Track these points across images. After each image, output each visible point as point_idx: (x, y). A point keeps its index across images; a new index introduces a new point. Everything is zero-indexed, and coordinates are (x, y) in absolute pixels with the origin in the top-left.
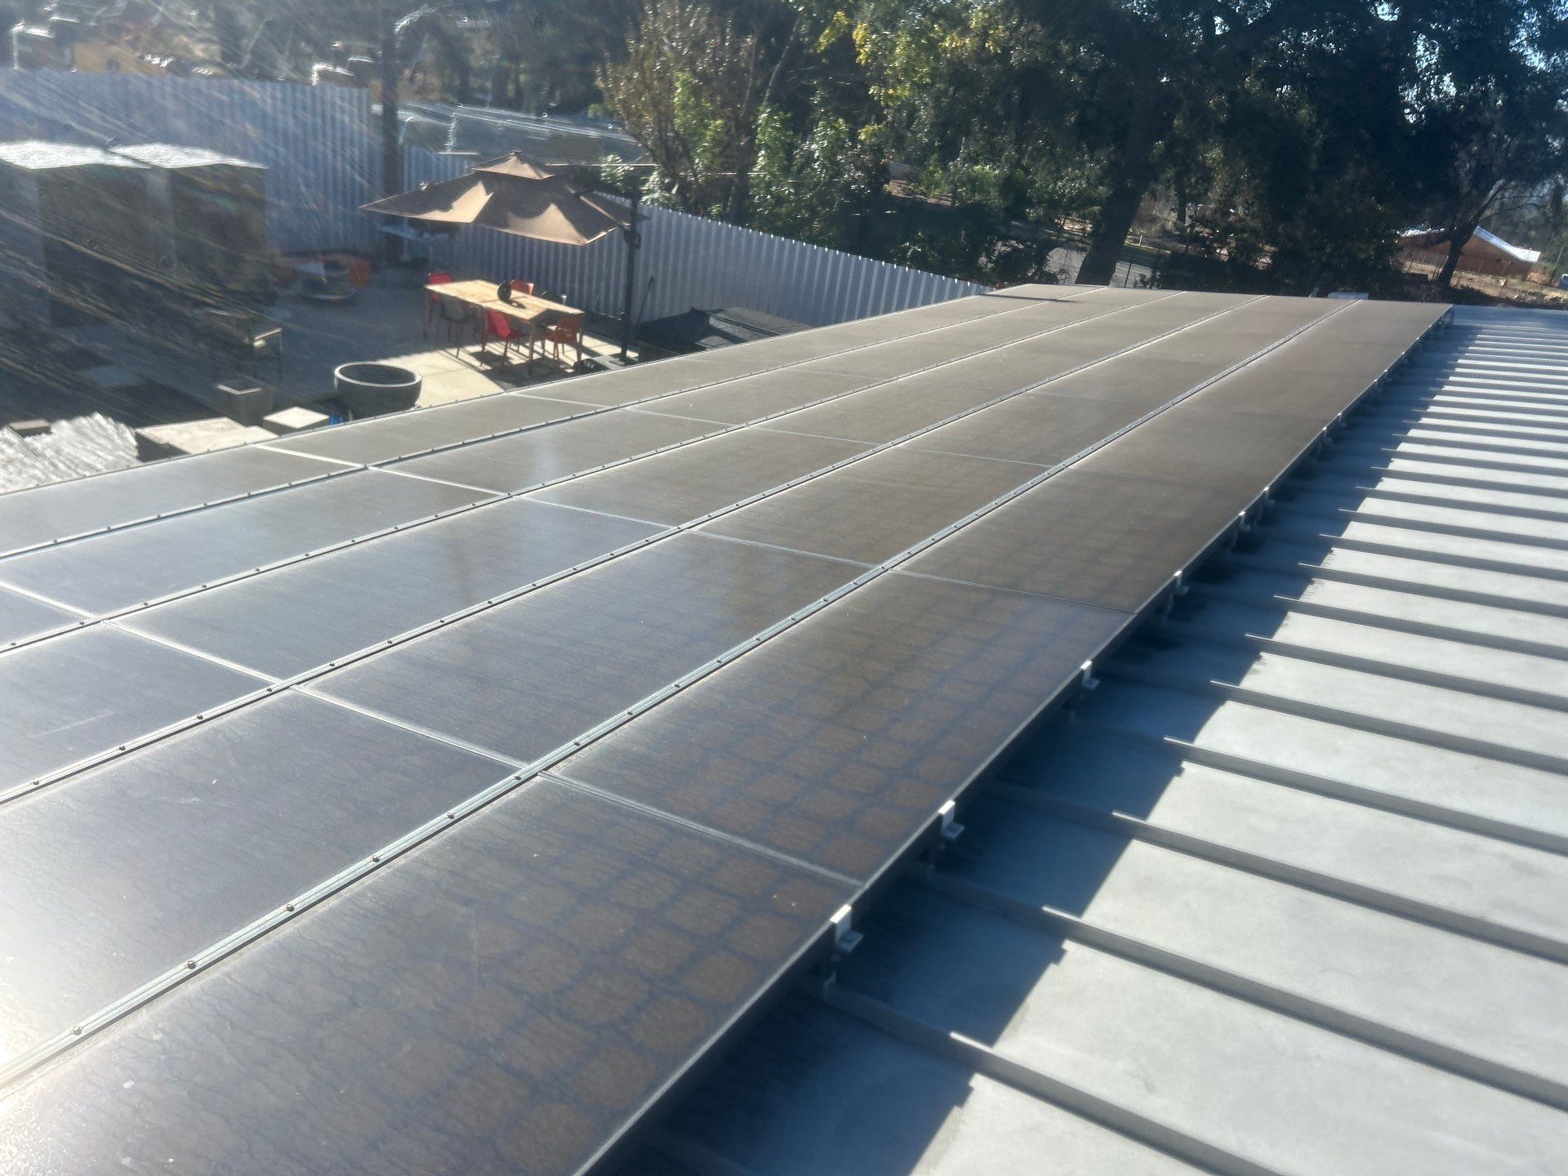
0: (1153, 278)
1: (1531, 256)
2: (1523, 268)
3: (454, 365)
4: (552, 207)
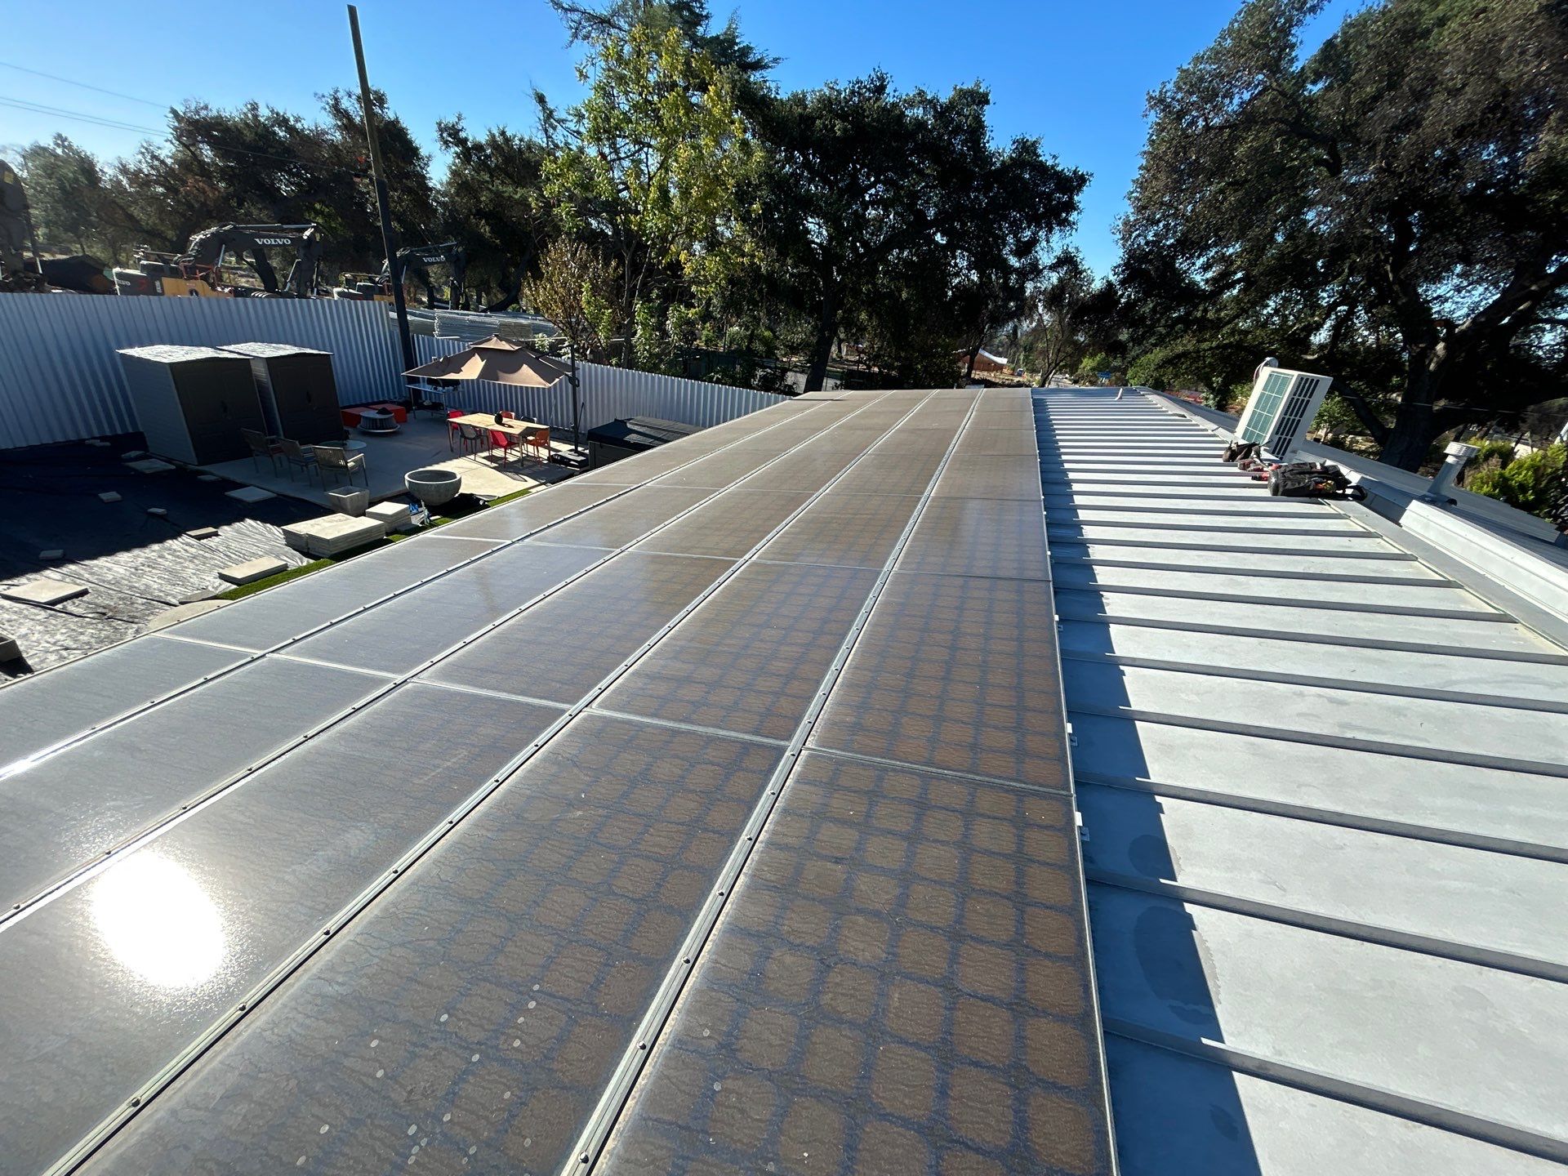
0: (841, 384)
1: (1003, 361)
2: (999, 367)
3: (474, 465)
4: (525, 366)
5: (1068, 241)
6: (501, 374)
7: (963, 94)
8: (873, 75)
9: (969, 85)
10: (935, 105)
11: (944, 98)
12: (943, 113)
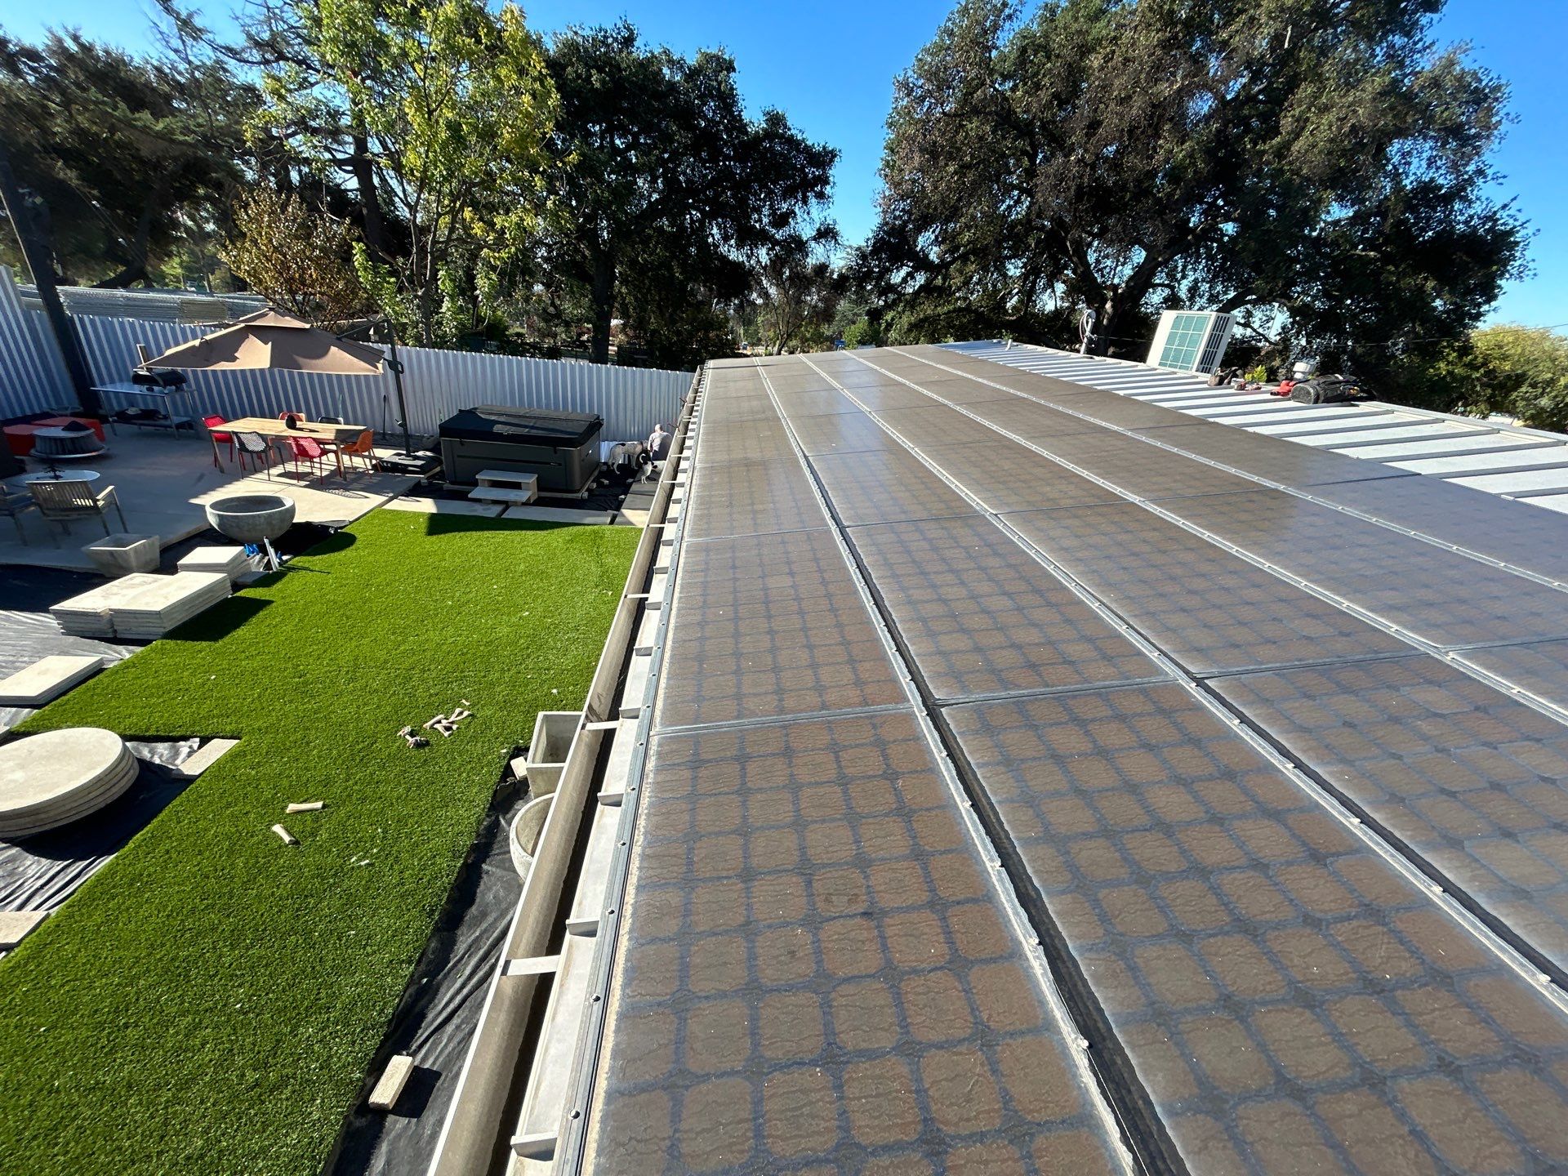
4: (333, 349)
5: (825, 214)
6: (301, 360)
7: (709, 58)
8: (619, 24)
9: (714, 51)
10: (682, 67)
11: (692, 60)
12: (693, 74)
